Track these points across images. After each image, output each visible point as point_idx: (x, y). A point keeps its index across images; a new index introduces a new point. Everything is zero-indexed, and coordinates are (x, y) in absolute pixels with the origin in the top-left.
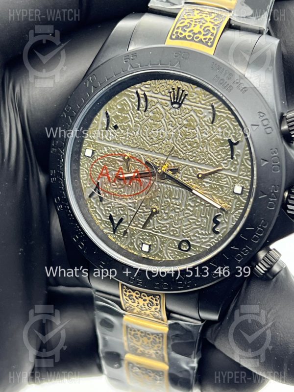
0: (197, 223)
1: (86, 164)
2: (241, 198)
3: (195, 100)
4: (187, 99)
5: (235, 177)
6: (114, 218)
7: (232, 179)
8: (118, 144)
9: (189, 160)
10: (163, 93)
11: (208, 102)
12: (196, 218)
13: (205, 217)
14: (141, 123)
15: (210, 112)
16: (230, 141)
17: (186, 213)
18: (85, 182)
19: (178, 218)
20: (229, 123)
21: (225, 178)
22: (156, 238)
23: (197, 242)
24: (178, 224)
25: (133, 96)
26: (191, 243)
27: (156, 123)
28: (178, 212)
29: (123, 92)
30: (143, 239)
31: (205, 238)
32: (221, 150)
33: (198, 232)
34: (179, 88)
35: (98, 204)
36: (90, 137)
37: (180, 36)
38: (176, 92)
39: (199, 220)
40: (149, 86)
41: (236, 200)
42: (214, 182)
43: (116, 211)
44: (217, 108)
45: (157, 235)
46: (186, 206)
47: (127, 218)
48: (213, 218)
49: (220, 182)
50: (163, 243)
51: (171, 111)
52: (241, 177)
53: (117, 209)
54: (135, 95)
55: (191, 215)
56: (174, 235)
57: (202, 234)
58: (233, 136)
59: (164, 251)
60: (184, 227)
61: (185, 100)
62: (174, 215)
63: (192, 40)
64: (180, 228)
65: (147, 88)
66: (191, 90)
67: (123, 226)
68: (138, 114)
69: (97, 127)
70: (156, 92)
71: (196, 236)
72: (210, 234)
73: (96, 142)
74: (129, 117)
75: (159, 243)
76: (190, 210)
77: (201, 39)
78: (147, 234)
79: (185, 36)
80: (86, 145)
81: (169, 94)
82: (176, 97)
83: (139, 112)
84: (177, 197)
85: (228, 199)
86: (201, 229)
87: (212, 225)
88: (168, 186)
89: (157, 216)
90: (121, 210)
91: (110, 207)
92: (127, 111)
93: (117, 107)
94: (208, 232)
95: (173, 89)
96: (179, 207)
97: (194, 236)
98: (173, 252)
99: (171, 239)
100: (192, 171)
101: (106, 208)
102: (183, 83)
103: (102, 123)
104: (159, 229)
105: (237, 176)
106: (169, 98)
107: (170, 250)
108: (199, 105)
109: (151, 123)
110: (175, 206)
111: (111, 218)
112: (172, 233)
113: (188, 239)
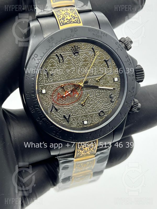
0: (104, 101)
1: (44, 98)
2: (118, 83)
3: (84, 49)
4: (80, 49)
5: (112, 75)
6: (66, 116)
7: (111, 76)
8: (56, 82)
9: (91, 76)
10: (68, 51)
11: (90, 47)
12: (102, 100)
13: (106, 97)
14: (63, 68)
15: (92, 51)
16: (105, 60)
17: (97, 99)
18: (46, 106)
19: (95, 103)
20: (102, 53)
21: (108, 77)
22: (88, 116)
23: (106, 110)
24: (95, 106)
25: (55, 57)
26: (104, 111)
27: (70, 65)
28: (94, 100)
29: (49, 57)
30: (83, 119)
31: (109, 107)
32: (102, 66)
33: (105, 105)
34: (75, 46)
35: (56, 113)
36: (41, 84)
37: (64, 23)
38: (74, 48)
39: (104, 100)
40: (61, 50)
41: (116, 84)
42: (104, 81)
43: (66, 112)
44: (95, 48)
45: (88, 115)
46: (96, 96)
47: (72, 113)
48: (109, 96)
49: (107, 79)
50: (92, 117)
51: (75, 57)
52: (115, 74)
53: (66, 111)
54: (56, 56)
55: (100, 99)
56: (95, 111)
57: (107, 105)
58: (105, 58)
59: (94, 120)
60: (98, 106)
61: (79, 50)
62: (92, 103)
63: (70, 23)
64: (97, 107)
65: (60, 51)
66: (81, 45)
67: (71, 118)
68: (60, 64)
69: (43, 78)
70: (65, 51)
71: (105, 107)
72: (110, 104)
73: (45, 85)
74: (56, 67)
75: (90, 117)
76: (98, 97)
77: (74, 21)
78: (84, 116)
79: (66, 22)
80: (40, 89)
81: (71, 50)
82: (75, 50)
83: (60, 63)
84: (91, 94)
85: (113, 85)
86: (106, 103)
87: (110, 99)
88: (85, 91)
89: (85, 106)
90: (68, 111)
91: (62, 112)
92: (55, 65)
93: (49, 65)
94: (109, 103)
95: (72, 47)
96: (93, 98)
97: (104, 107)
98: (98, 118)
99: (95, 113)
100: (93, 80)
101: (61, 113)
102: (76, 43)
103: (45, 75)
104: (88, 112)
105: (113, 74)
106: (72, 52)
107: (96, 118)
108: (86, 50)
109: (68, 66)
110: (92, 98)
111: (64, 117)
112: (94, 111)
113: (102, 110)
